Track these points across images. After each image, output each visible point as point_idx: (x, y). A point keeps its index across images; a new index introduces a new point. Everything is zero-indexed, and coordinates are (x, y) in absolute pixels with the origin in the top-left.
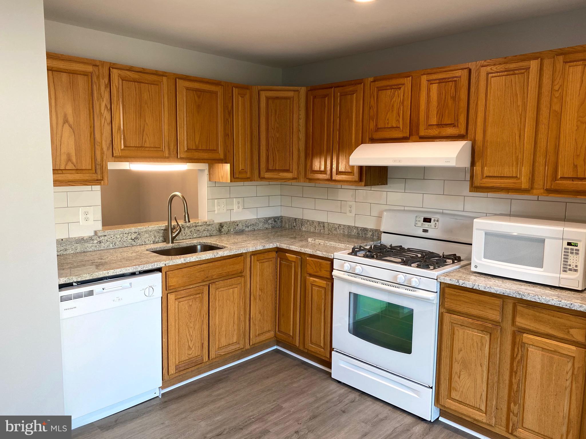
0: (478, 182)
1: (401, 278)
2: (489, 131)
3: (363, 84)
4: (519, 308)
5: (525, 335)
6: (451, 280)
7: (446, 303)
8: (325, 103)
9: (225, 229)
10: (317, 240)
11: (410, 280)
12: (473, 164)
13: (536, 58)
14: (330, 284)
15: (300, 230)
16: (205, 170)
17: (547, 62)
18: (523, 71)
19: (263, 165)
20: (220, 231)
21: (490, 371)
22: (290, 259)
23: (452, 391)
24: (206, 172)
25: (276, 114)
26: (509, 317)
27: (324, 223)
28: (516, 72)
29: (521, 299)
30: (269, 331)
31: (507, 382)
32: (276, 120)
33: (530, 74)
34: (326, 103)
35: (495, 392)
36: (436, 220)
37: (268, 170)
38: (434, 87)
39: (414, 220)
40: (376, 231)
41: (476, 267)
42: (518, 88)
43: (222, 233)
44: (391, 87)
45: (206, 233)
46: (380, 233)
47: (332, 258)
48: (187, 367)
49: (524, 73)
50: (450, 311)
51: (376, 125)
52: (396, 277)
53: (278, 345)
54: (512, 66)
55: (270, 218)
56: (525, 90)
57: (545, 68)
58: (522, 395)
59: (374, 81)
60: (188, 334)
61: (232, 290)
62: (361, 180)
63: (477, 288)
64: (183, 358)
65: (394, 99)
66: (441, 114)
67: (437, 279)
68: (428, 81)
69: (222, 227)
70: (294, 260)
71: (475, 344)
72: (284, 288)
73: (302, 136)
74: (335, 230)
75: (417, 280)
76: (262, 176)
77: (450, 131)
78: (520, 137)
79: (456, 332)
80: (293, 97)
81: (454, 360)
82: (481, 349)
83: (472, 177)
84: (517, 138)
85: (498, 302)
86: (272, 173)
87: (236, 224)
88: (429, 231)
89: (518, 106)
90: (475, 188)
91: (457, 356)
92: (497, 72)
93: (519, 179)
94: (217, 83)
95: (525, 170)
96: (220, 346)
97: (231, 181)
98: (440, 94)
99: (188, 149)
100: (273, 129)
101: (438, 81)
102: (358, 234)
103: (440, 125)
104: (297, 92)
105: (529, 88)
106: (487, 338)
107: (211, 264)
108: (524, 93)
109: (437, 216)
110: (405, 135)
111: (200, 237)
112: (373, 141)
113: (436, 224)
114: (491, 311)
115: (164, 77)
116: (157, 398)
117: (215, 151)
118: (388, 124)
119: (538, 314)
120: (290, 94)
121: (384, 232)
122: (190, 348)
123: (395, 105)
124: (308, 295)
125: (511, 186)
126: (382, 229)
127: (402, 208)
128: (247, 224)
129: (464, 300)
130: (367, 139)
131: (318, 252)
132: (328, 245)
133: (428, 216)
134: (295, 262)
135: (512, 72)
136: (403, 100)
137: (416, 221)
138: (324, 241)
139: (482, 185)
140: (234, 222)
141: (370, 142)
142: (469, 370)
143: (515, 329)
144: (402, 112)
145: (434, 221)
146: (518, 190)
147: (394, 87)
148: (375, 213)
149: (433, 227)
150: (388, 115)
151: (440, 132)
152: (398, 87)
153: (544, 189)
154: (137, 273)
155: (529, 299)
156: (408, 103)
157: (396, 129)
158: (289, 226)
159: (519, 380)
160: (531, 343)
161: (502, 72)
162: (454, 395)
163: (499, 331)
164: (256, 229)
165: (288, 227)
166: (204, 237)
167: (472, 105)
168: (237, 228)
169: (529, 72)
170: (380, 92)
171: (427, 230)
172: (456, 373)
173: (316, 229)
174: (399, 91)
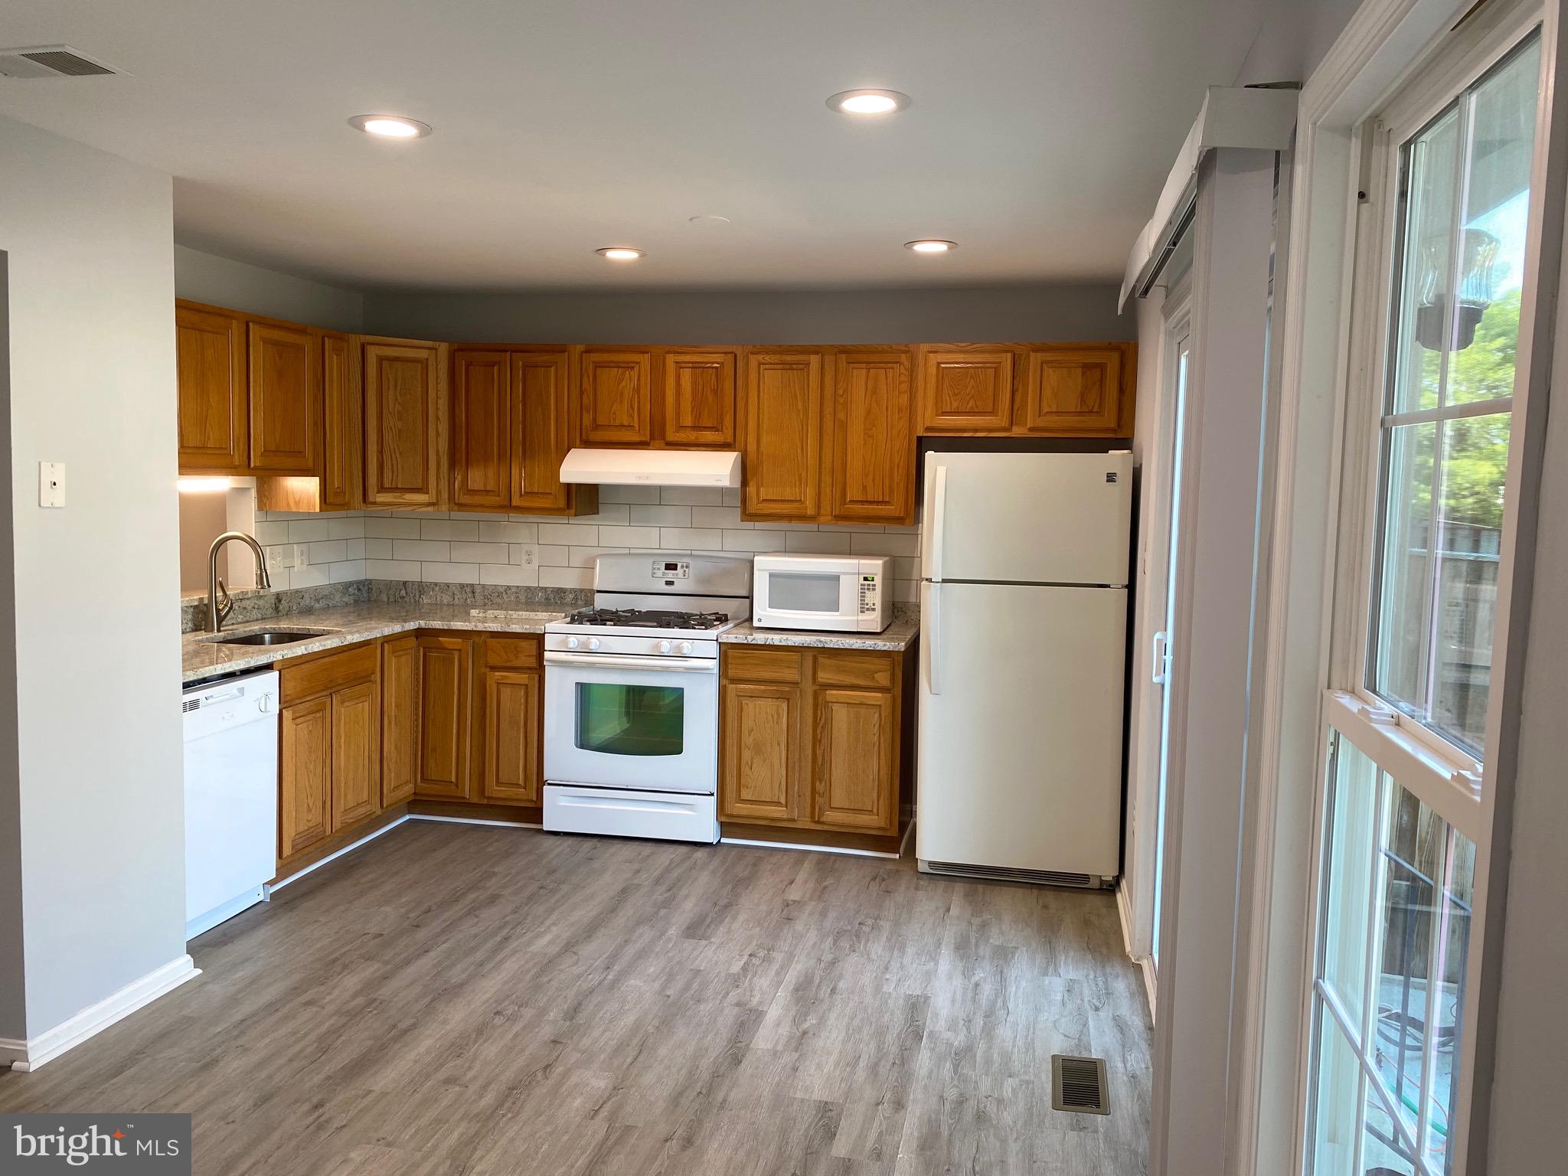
0: (753, 508)
1: (666, 646)
2: (764, 440)
3: (567, 353)
4: (821, 660)
5: (828, 692)
6: (736, 637)
7: (729, 671)
8: (493, 376)
9: (283, 606)
10: (490, 612)
11: (679, 647)
12: (745, 482)
13: (816, 353)
14: (536, 678)
15: (417, 603)
16: (249, 489)
17: (827, 358)
18: (802, 366)
19: (372, 480)
20: (277, 609)
21: (790, 749)
22: (450, 647)
23: (742, 790)
24: (253, 493)
25: (396, 386)
26: (809, 673)
27: (472, 585)
28: (795, 366)
29: (824, 648)
30: (406, 783)
31: (810, 757)
32: (396, 399)
33: (811, 372)
34: (495, 376)
35: (797, 774)
36: (685, 565)
37: (382, 489)
38: (687, 375)
39: (651, 568)
40: (581, 592)
41: (760, 620)
42: (797, 387)
43: (280, 614)
44: (618, 365)
45: (255, 614)
46: (589, 595)
47: (543, 632)
48: (306, 843)
49: (803, 369)
50: (734, 681)
51: (595, 420)
52: (657, 646)
53: (410, 813)
54: (789, 358)
55: (351, 584)
56: (806, 392)
57: (826, 366)
58: (828, 766)
59: (588, 351)
60: (307, 783)
61: (360, 704)
62: (569, 506)
63: (771, 643)
64: (302, 828)
65: (624, 383)
66: (697, 413)
67: (717, 640)
68: (676, 363)
69: (280, 601)
70: (459, 647)
71: (770, 717)
72: (434, 701)
73: (444, 428)
74: (498, 596)
75: (689, 645)
76: (371, 499)
77: (709, 436)
78: (802, 449)
79: (744, 706)
80: (427, 359)
81: (743, 746)
82: (777, 723)
83: (744, 501)
84: (799, 451)
85: (795, 656)
86: (391, 494)
87: (300, 595)
88: (675, 583)
89: (799, 411)
90: (748, 516)
91: (748, 740)
92: (772, 364)
93: (803, 503)
94: (302, 331)
95: (810, 492)
96: (347, 808)
97: (321, 510)
98: (694, 384)
99: (265, 451)
100: (390, 413)
101: (691, 365)
102: (546, 599)
103: (695, 428)
104: (434, 351)
105: (810, 389)
106: (785, 706)
107: (335, 658)
108: (804, 395)
109: (686, 560)
110: (643, 439)
111: (247, 622)
112: (588, 444)
113: (685, 571)
114: (787, 671)
115: (234, 321)
116: (262, 904)
117: (300, 453)
118: (615, 419)
119: (841, 663)
120: (423, 354)
121: (598, 592)
122: (309, 810)
123: (626, 393)
124: (491, 702)
125: (794, 512)
126: (596, 587)
127: (627, 551)
128: (318, 594)
129: (752, 661)
130: (578, 441)
131: (514, 626)
132: (515, 616)
133: (672, 561)
134: (460, 650)
135: (788, 366)
136: (639, 385)
137: (654, 569)
138: (505, 612)
139: (758, 512)
140: (297, 591)
141: (582, 446)
142: (763, 754)
143: (817, 687)
144: (636, 405)
145: (682, 567)
146: (802, 518)
147: (622, 365)
148: (577, 561)
149: (681, 576)
150: (614, 407)
151: (697, 438)
152: (629, 366)
153: (832, 515)
154: (237, 674)
155: (831, 646)
156: (646, 391)
157: (629, 428)
158: (388, 599)
159: (824, 750)
160: (835, 701)
161: (777, 364)
162: (745, 795)
163: (799, 693)
164: (331, 605)
165: (386, 600)
166: (253, 621)
167: (740, 404)
168: (302, 604)
169: (809, 370)
170: (599, 371)
171: (673, 582)
172: (747, 763)
173: (456, 598)
174: (632, 373)
